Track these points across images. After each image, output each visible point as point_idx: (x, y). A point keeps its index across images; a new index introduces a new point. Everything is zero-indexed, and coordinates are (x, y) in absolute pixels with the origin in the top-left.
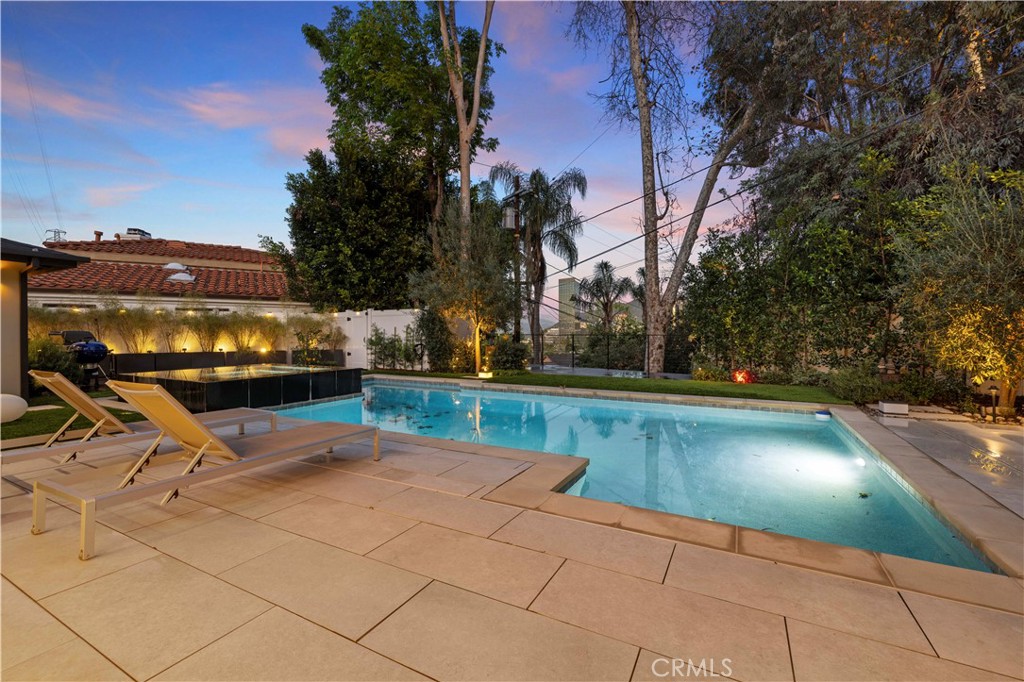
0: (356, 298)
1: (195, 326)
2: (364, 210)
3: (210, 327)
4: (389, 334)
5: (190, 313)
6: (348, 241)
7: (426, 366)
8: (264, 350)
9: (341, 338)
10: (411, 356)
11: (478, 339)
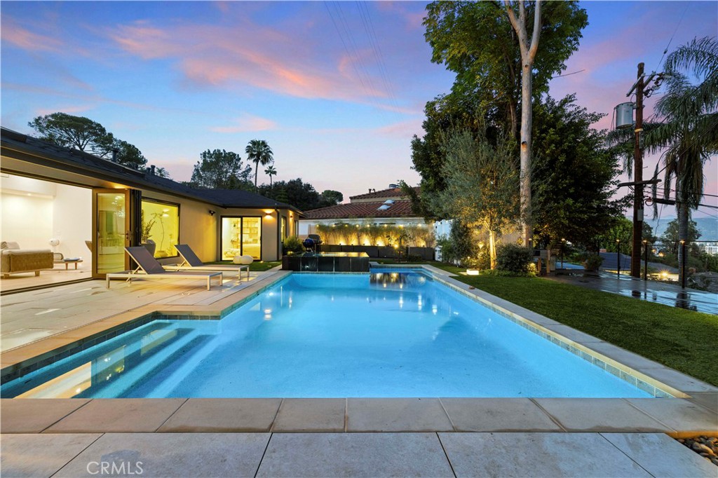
1: (368, 232)
3: (375, 232)
7: (458, 262)
8: (396, 246)
9: (432, 239)
11: (492, 243)
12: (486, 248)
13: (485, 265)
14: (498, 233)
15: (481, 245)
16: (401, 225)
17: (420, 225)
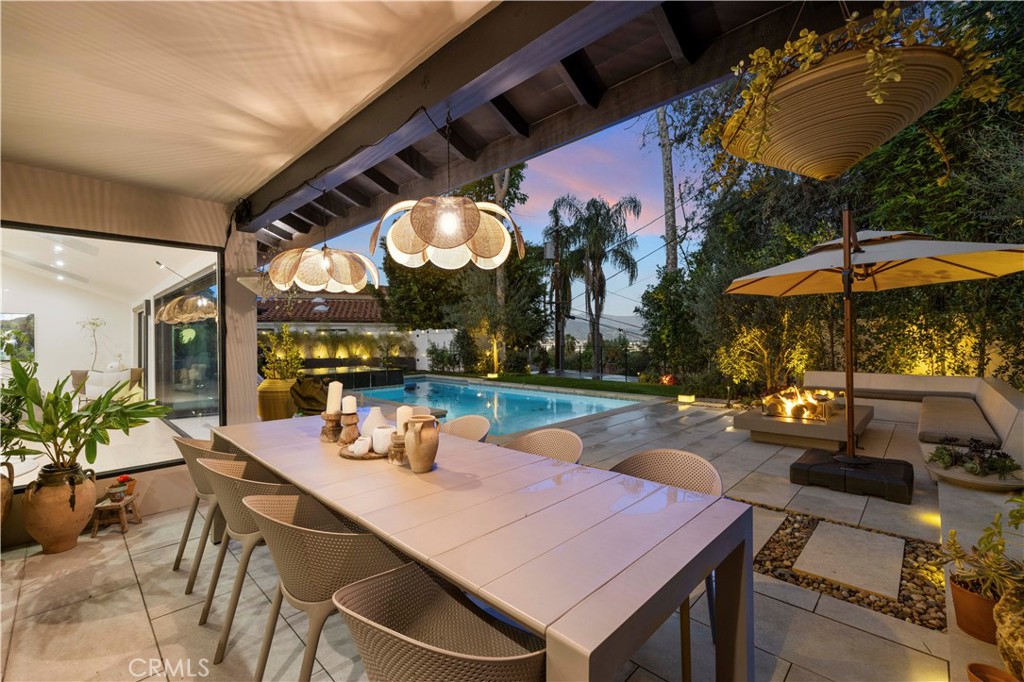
0: (424, 320)
1: (324, 341)
3: (334, 342)
4: (440, 347)
5: (323, 333)
7: (462, 369)
8: (365, 357)
9: (413, 349)
10: (453, 361)
11: (495, 351)
13: (489, 370)
15: (488, 353)
16: (370, 332)
17: (392, 333)
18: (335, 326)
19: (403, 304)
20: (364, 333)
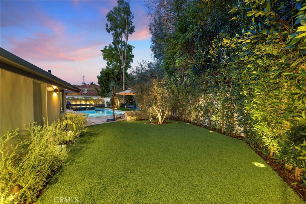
2: (107, 81)
3: (86, 100)
4: (108, 102)
5: (84, 98)
6: (104, 86)
7: (112, 107)
9: (104, 102)
10: (110, 105)
11: (119, 103)
12: (118, 104)
13: (117, 107)
14: (120, 101)
15: (117, 103)
16: (94, 98)
17: (100, 98)
18: (87, 96)
19: (102, 91)
20: (93, 98)
